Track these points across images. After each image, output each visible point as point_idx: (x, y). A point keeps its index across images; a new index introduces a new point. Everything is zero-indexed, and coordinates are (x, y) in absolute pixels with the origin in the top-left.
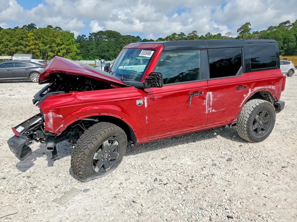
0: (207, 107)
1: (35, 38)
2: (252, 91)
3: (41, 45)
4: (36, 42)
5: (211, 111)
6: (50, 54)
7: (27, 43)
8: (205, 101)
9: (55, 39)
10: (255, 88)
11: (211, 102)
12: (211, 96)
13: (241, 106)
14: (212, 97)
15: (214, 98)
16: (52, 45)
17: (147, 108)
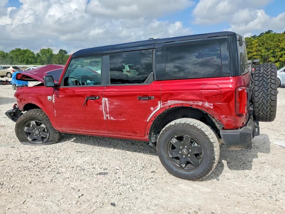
0: (104, 113)
1: (259, 45)
2: (163, 104)
3: (263, 51)
4: (259, 48)
5: (109, 118)
6: (271, 59)
7: (250, 50)
8: (101, 106)
9: (279, 44)
10: (169, 101)
11: (108, 108)
12: (107, 102)
13: (148, 120)
14: (108, 104)
15: (110, 104)
16: (275, 50)
17: (55, 103)
